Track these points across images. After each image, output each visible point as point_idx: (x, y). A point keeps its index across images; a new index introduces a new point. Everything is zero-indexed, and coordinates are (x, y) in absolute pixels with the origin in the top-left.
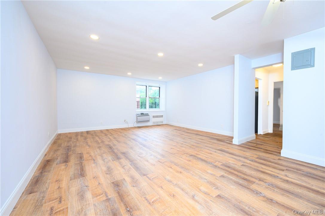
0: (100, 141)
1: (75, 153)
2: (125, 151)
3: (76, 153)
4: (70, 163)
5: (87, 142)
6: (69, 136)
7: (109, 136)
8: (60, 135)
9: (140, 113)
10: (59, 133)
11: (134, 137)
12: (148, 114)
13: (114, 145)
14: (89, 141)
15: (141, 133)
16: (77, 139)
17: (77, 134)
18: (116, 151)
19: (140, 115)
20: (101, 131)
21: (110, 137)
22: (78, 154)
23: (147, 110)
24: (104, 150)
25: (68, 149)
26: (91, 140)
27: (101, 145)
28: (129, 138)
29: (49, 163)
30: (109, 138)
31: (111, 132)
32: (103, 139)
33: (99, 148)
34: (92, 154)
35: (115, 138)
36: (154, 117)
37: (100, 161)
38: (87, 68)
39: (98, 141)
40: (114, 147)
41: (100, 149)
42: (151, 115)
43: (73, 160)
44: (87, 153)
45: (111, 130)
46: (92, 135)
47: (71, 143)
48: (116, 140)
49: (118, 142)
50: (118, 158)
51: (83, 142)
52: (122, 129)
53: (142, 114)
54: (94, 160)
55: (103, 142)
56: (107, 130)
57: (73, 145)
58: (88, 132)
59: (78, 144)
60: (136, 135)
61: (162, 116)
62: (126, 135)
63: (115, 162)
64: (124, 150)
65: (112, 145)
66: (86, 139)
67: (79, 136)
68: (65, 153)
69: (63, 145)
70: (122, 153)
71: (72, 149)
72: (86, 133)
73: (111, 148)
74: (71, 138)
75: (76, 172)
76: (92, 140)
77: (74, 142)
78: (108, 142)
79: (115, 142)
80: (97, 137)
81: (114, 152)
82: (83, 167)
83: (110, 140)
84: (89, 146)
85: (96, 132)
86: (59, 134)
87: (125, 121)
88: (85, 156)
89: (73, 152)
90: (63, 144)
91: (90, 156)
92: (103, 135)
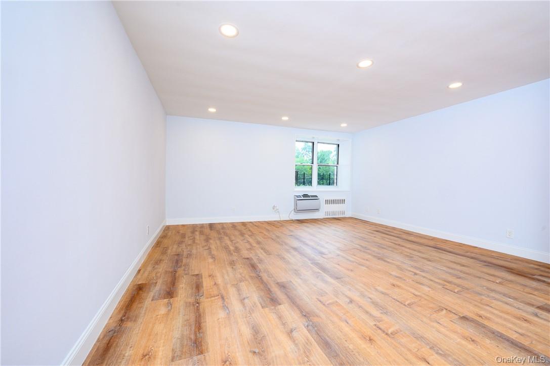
0: (232, 248)
1: (188, 274)
2: (284, 280)
3: (190, 274)
4: (177, 298)
5: (209, 248)
6: (181, 232)
7: (247, 236)
8: (168, 228)
9: (301, 194)
10: (167, 224)
11: (296, 244)
12: (316, 196)
13: (260, 261)
14: (214, 244)
15: (306, 234)
16: (194, 239)
17: (194, 228)
18: (265, 276)
19: (302, 198)
20: (234, 226)
21: (251, 240)
22: (194, 275)
23: (315, 188)
24: (241, 271)
25: (177, 262)
26: (216, 243)
27: (235, 258)
28: (286, 244)
29: (141, 292)
30: (248, 242)
31: (251, 229)
32: (238, 242)
33: (232, 264)
34: (219, 281)
35: (259, 243)
36: (327, 202)
37: (236, 305)
38: (212, 110)
39: (228, 246)
40: (259, 265)
41: (232, 268)
42: (322, 198)
43: (183, 292)
44: (210, 276)
45: (250, 224)
46: (218, 232)
47: (183, 246)
48: (262, 249)
49: (266, 252)
50: (274, 301)
51: (203, 247)
52: (269, 223)
53: (305, 196)
54: (223, 298)
55: (237, 250)
56: (244, 224)
57: (185, 254)
58: (211, 226)
59: (194, 251)
60: (297, 239)
61: (343, 201)
62: (278, 237)
63: (267, 310)
64: (283, 277)
65: (255, 261)
66: (207, 240)
67: (197, 233)
68: (170, 270)
69: (169, 251)
70: (278, 283)
71: (184, 261)
72: (208, 227)
73: (253, 267)
74: (183, 236)
75: (185, 333)
76: (218, 242)
77: (188, 245)
78: (246, 252)
79: (262, 254)
80: (228, 238)
81: (262, 280)
82: (200, 316)
83: (250, 247)
84: (213, 257)
85: (225, 226)
86: (167, 226)
87: (274, 209)
88: (206, 283)
89: (184, 270)
90: (170, 248)
91: (215, 284)
92: (237, 233)
